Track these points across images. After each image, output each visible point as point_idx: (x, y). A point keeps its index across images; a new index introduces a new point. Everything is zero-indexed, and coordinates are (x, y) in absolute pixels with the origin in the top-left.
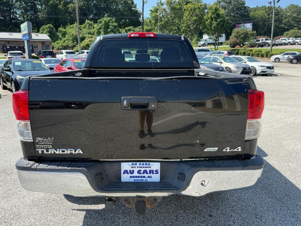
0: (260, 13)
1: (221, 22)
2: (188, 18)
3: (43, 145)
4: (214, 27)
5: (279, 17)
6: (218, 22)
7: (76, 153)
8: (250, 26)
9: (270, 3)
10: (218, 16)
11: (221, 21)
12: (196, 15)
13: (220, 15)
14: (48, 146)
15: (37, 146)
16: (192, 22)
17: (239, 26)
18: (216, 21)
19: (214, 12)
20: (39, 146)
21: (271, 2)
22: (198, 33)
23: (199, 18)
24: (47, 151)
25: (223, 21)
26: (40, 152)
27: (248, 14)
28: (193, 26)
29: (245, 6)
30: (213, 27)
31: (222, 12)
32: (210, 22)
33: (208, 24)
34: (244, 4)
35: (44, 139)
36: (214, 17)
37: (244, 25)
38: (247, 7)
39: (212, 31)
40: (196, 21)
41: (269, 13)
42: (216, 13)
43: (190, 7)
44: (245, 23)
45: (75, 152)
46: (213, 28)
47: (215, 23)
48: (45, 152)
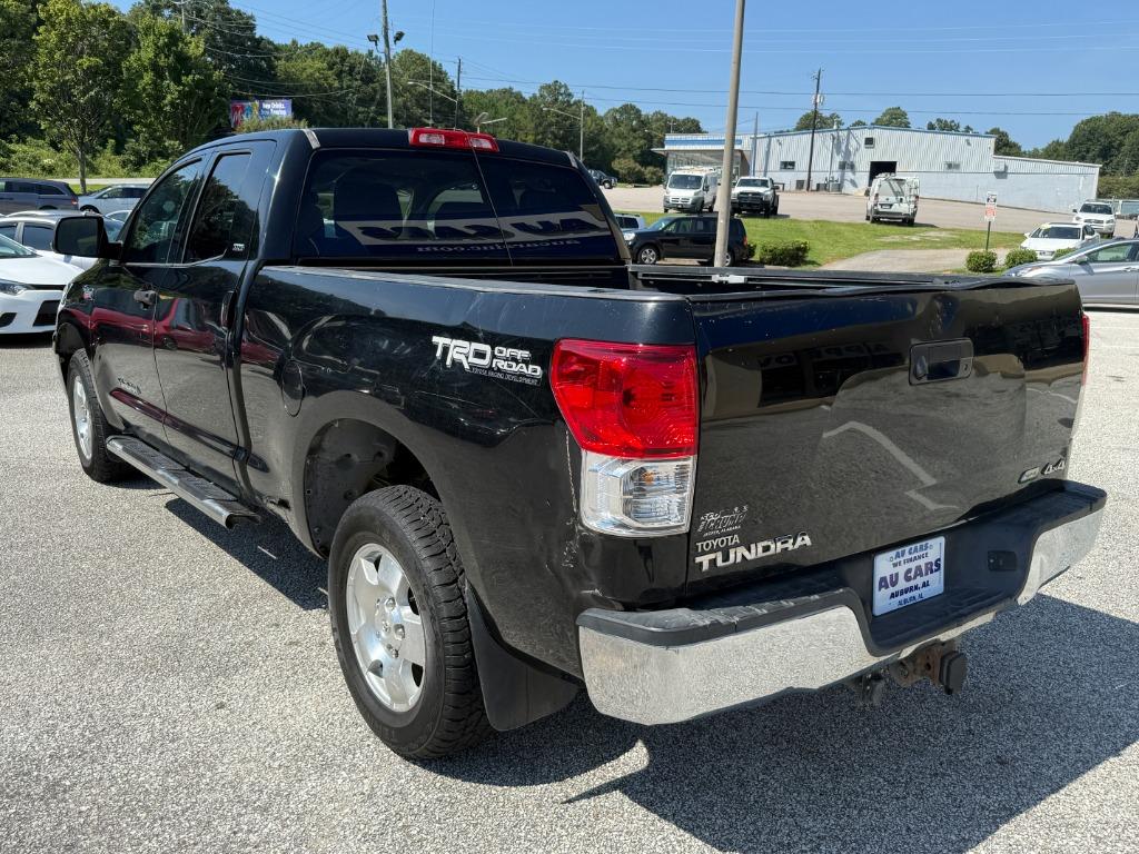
0: (313, 67)
1: (196, 88)
2: (57, 56)
3: (715, 537)
4: (172, 104)
5: (375, 91)
6: (184, 85)
7: (796, 546)
8: (284, 113)
9: (374, 39)
10: (183, 64)
11: (197, 84)
12: (94, 50)
13: (189, 58)
14: (730, 538)
15: (699, 544)
16: (76, 75)
17: (243, 107)
18: (178, 82)
19: (166, 45)
20: (705, 543)
21: (376, 37)
22: (108, 122)
23: (108, 64)
24: (726, 558)
25: (205, 85)
26: (706, 567)
27: (272, 67)
28: (84, 93)
29: (257, 36)
30: (166, 102)
31: (195, 47)
32: (154, 83)
33: (144, 89)
34: (252, 28)
35: (722, 515)
36: (169, 67)
37: (261, 106)
38: (262, 39)
39: (165, 118)
40: (92, 72)
41: (341, 72)
42: (174, 48)
43: (61, 11)
44: (262, 99)
45: (794, 544)
46: (168, 108)
47: (172, 92)
48: (720, 563)
